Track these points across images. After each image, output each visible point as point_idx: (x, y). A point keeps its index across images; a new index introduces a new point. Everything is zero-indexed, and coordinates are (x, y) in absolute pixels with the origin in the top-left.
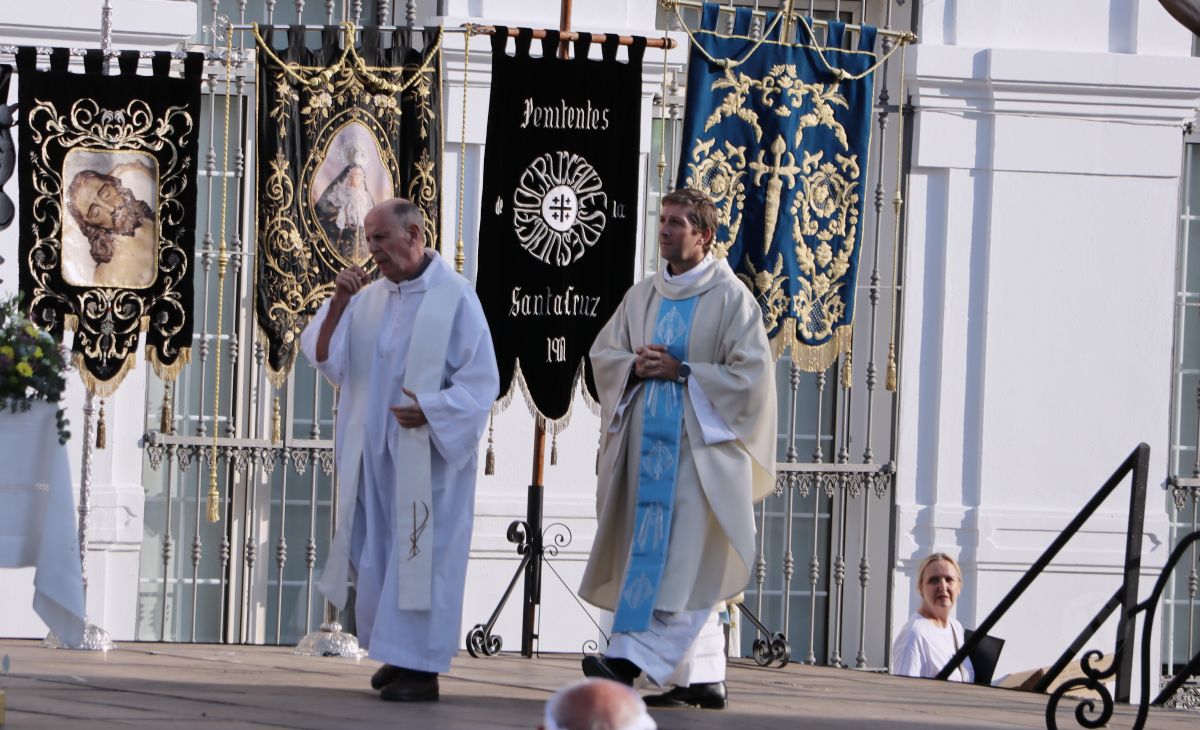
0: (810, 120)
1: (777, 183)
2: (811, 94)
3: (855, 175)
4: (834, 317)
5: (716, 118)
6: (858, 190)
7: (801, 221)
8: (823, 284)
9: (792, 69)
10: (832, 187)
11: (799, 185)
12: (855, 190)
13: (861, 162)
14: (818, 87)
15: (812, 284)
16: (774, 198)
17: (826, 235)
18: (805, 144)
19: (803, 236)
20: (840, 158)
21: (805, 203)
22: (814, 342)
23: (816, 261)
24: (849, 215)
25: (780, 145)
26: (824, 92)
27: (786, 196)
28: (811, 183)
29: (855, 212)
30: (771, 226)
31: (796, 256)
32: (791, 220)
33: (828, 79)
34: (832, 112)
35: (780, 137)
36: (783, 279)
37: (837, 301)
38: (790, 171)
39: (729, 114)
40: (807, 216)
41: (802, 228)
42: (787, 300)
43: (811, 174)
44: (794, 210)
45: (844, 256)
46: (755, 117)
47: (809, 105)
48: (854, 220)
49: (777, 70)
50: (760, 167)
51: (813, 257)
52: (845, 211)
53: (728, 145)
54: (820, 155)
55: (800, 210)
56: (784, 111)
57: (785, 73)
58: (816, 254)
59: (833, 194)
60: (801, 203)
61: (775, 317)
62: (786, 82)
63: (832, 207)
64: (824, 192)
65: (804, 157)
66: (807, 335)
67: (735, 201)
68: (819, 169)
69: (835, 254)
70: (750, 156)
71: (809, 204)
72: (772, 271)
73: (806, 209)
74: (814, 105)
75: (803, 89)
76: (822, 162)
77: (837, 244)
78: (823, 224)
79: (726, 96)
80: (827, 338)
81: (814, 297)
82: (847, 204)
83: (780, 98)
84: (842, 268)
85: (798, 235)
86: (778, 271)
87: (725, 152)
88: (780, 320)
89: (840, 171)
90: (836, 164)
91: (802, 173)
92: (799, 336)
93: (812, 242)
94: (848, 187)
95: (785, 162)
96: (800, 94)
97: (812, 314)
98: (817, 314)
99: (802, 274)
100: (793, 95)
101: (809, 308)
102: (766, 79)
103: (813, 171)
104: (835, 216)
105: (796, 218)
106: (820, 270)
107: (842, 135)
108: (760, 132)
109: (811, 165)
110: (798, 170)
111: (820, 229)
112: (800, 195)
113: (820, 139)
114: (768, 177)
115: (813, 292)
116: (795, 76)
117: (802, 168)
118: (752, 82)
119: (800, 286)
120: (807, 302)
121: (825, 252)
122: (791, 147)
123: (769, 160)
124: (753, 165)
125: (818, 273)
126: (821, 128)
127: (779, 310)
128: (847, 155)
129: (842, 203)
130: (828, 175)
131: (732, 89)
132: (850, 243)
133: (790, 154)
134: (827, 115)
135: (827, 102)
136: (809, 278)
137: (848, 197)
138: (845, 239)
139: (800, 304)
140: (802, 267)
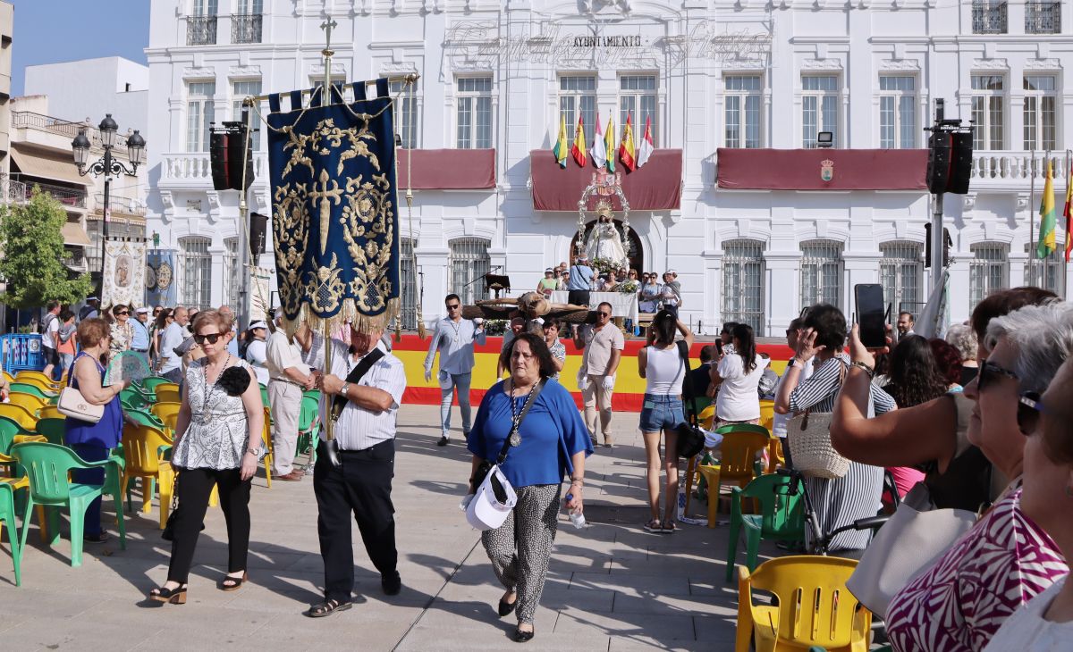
0: (349, 154)
1: (326, 203)
2: (347, 136)
3: (388, 186)
4: (385, 293)
5: (288, 169)
6: (391, 197)
7: (350, 227)
8: (373, 270)
9: (329, 122)
10: (372, 198)
11: (345, 202)
12: (387, 199)
13: (391, 177)
14: (352, 132)
15: (365, 272)
16: (325, 214)
17: (371, 234)
18: (345, 173)
19: (353, 237)
20: (375, 177)
21: (353, 214)
22: (372, 313)
23: (366, 254)
24: (387, 217)
25: (325, 175)
26: (357, 133)
27: (336, 211)
28: (356, 199)
29: (390, 214)
30: (325, 234)
31: (349, 253)
32: (341, 227)
33: (359, 124)
34: (366, 146)
35: (324, 170)
36: (339, 270)
37: (385, 281)
38: (336, 192)
39: (295, 163)
40: (354, 223)
41: (351, 232)
42: (344, 285)
43: (354, 193)
44: (343, 221)
45: (387, 248)
46: (310, 161)
47: (346, 144)
48: (390, 220)
49: (320, 125)
50: (315, 194)
51: (363, 251)
52: (384, 215)
53: (298, 185)
54: (361, 177)
55: (348, 221)
56: (325, 151)
57: (325, 125)
58: (365, 250)
59: (375, 205)
60: (349, 214)
61: (336, 299)
62: (325, 132)
63: (373, 214)
64: (367, 204)
65: (347, 181)
66: (366, 308)
67: (305, 222)
68: (361, 188)
69: (380, 248)
70: (309, 189)
71: (356, 214)
72: (328, 266)
73: (353, 218)
74: (351, 143)
75: (340, 133)
76: (362, 182)
77: (380, 240)
78: (368, 226)
79: (293, 152)
80: (382, 310)
81: (368, 281)
82: (384, 209)
83: (323, 143)
84: (386, 257)
85: (348, 237)
86: (334, 266)
87: (296, 189)
88: (340, 301)
89: (376, 187)
90: (373, 182)
91: (346, 192)
93: (361, 241)
94: (383, 196)
95: (330, 187)
96: (338, 137)
97: (367, 293)
98: (372, 294)
99: (356, 265)
100: (332, 139)
101: (364, 289)
102: (313, 135)
103: (356, 190)
104: (377, 219)
105: (346, 226)
106: (369, 260)
107: (374, 160)
108: (313, 170)
109: (354, 186)
110: (341, 191)
111: (367, 231)
112: (346, 209)
113: (358, 167)
114: (320, 199)
115: (367, 277)
116: (332, 126)
117: (345, 189)
118: (306, 138)
119: (355, 274)
120: (363, 284)
121: (372, 247)
122: (333, 175)
123: (320, 188)
124: (311, 194)
125: (369, 264)
126: (359, 158)
127: (339, 293)
128: (379, 174)
129: (381, 210)
130: (368, 191)
131: (295, 147)
132: (389, 237)
133: (334, 181)
134: (361, 148)
135: (361, 139)
136: (363, 268)
137: (384, 205)
138: (386, 235)
139: (356, 287)
140: (355, 260)
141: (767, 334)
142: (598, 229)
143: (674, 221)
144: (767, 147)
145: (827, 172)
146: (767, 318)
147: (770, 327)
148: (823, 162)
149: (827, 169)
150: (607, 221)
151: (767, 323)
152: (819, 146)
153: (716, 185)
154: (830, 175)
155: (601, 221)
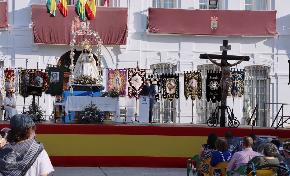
0: (239, 77)
1: (235, 83)
3: (243, 82)
4: (242, 94)
6: (244, 83)
8: (241, 91)
9: (237, 73)
11: (238, 83)
14: (239, 75)
16: (235, 84)
17: (241, 87)
18: (238, 79)
22: (240, 96)
25: (236, 79)
27: (237, 84)
30: (235, 87)
31: (238, 89)
33: (240, 74)
38: (237, 82)
40: (239, 86)
45: (242, 89)
46: (233, 77)
47: (238, 76)
49: (235, 73)
50: (234, 81)
55: (238, 85)
56: (236, 77)
59: (241, 84)
62: (236, 74)
63: (241, 85)
64: (240, 83)
66: (239, 96)
72: (235, 90)
75: (238, 75)
77: (242, 88)
78: (240, 86)
83: (235, 75)
84: (242, 90)
85: (238, 87)
88: (236, 95)
92: (238, 96)
93: (239, 88)
94: (243, 83)
95: (236, 81)
98: (240, 94)
101: (239, 93)
104: (242, 85)
106: (240, 90)
107: (242, 78)
108: (234, 79)
109: (239, 81)
113: (240, 79)
121: (241, 89)
122: (237, 80)
123: (235, 81)
126: (240, 78)
127: (236, 94)
128: (242, 80)
132: (243, 88)
134: (240, 77)
141: (177, 122)
142: (83, 57)
143: (122, 52)
144: (177, 7)
145: (214, 24)
146: (178, 112)
147: (179, 117)
148: (212, 18)
149: (214, 22)
150: (88, 52)
151: (177, 115)
152: (210, 8)
153: (148, 30)
154: (216, 26)
155: (84, 52)
